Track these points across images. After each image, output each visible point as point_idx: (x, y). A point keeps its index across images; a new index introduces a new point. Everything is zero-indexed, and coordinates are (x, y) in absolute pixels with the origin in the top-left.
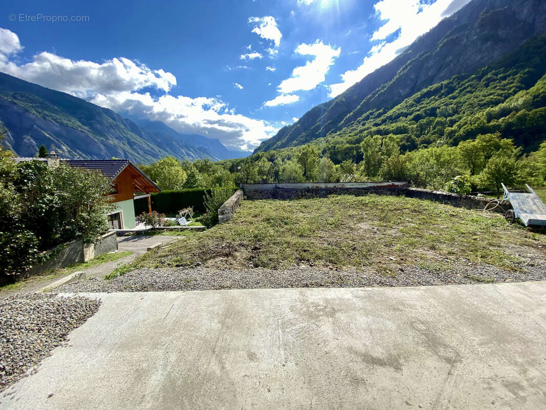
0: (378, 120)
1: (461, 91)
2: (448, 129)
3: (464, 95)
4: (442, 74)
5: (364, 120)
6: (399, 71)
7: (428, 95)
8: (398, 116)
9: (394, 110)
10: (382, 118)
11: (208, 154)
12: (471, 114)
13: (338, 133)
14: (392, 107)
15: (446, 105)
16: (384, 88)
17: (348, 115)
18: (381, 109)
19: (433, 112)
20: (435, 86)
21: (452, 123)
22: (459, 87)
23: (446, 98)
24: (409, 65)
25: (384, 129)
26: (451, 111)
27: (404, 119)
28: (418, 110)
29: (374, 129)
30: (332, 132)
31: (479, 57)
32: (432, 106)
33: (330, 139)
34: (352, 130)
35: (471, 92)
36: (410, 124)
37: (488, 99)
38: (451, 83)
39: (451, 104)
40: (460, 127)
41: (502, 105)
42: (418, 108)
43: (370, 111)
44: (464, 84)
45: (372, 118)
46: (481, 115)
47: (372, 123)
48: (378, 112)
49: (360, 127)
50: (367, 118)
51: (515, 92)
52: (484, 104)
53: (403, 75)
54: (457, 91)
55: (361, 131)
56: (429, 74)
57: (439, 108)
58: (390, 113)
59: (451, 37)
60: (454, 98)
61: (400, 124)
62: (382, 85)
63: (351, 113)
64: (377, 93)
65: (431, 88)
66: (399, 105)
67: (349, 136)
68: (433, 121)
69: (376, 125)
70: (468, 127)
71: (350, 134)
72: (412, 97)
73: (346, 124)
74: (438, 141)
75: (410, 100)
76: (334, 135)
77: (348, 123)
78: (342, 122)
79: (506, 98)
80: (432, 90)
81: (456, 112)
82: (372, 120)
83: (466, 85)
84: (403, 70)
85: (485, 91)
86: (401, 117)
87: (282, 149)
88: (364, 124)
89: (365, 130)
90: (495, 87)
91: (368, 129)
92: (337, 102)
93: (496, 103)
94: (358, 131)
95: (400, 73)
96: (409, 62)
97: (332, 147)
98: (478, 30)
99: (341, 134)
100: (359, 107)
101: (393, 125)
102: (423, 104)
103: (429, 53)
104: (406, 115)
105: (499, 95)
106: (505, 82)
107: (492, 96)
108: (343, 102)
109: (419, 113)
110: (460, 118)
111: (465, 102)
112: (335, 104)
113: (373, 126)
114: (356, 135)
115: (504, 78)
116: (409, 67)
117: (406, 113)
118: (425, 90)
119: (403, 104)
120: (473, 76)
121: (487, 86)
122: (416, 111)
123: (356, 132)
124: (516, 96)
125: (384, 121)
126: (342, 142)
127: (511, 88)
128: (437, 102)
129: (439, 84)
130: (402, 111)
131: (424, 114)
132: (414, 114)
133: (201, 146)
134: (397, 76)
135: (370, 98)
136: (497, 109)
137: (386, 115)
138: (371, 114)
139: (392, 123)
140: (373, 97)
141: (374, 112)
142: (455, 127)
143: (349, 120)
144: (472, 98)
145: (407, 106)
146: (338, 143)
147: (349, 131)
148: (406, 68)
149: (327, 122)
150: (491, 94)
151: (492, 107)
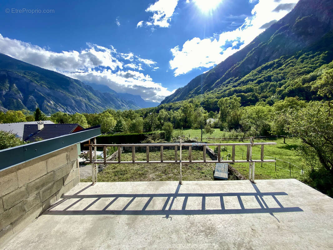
0: (236, 84)
1: (286, 65)
2: (278, 89)
3: (288, 68)
4: (274, 56)
5: (227, 83)
6: (248, 54)
7: (266, 68)
8: (248, 81)
9: (245, 77)
10: (238, 82)
11: (134, 105)
12: (293, 79)
13: (211, 91)
14: (244, 76)
15: (277, 74)
16: (238, 64)
17: (217, 81)
18: (237, 77)
19: (269, 79)
20: (270, 63)
21: (281, 85)
22: (285, 63)
23: (277, 70)
24: (254, 50)
25: (239, 89)
26: (280, 78)
27: (251, 83)
28: (260, 78)
29: (233, 89)
30: (208, 91)
31: (296, 45)
32: (268, 75)
33: (206, 95)
34: (220, 90)
35: (293, 66)
36: (255, 86)
37: (303, 70)
38: (280, 61)
39: (280, 73)
40: (285, 88)
41: (312, 74)
42: (260, 76)
43: (231, 78)
44: (287, 62)
45: (232, 82)
46: (299, 80)
47: (232, 86)
48: (235, 79)
49: (225, 88)
50: (229, 82)
51: (320, 66)
52: (301, 73)
53: (250, 57)
54: (284, 66)
55: (225, 91)
56: (266, 56)
57: (273, 76)
58: (243, 79)
59: (279, 34)
60: (282, 70)
61: (248, 86)
62: (238, 62)
63: (219, 80)
64: (234, 68)
65: (268, 64)
66: (248, 74)
67: (218, 94)
68: (269, 84)
69: (234, 86)
70: (290, 88)
71: (218, 92)
72: (256, 70)
73: (216, 86)
74: (272, 97)
75: (255, 72)
76: (209, 93)
77: (217, 85)
78: (214, 85)
79: (315, 69)
80: (268, 65)
81: (283, 78)
82: (232, 84)
83: (289, 62)
84: (250, 54)
85: (302, 65)
86: (250, 82)
87: (177, 102)
88: (227, 86)
89: (227, 90)
90: (307, 63)
91: (229, 89)
92: (210, 74)
93: (308, 72)
94: (223, 90)
95: (248, 55)
96: (253, 49)
97: (206, 101)
98: (295, 29)
99: (213, 92)
100: (224, 76)
101: (244, 86)
102: (263, 73)
103: (266, 44)
104: (252, 80)
105: (310, 67)
106: (314, 59)
107: (305, 68)
108: (214, 73)
109: (260, 79)
110: (286, 82)
111: (289, 72)
112: (209, 75)
113: (233, 87)
114: (222, 93)
115: (313, 57)
116: (253, 52)
117: (252, 79)
118: (264, 65)
119: (251, 73)
120: (293, 56)
121: (302, 62)
122: (259, 78)
123: (222, 91)
124: (321, 68)
125: (239, 84)
126: (213, 98)
127: (317, 63)
128: (272, 73)
129: (273, 62)
130: (250, 78)
131: (263, 80)
132: (257, 80)
133: (130, 100)
134: (246, 58)
135: (231, 71)
136: (308, 76)
137: (240, 80)
138: (231, 80)
139: (244, 85)
140: (232, 70)
141: (233, 79)
142: (282, 88)
143: (218, 84)
144: (293, 70)
145: (253, 75)
146: (210, 98)
147: (218, 90)
148: (251, 52)
149: (204, 85)
150: (305, 67)
151: (306, 75)
